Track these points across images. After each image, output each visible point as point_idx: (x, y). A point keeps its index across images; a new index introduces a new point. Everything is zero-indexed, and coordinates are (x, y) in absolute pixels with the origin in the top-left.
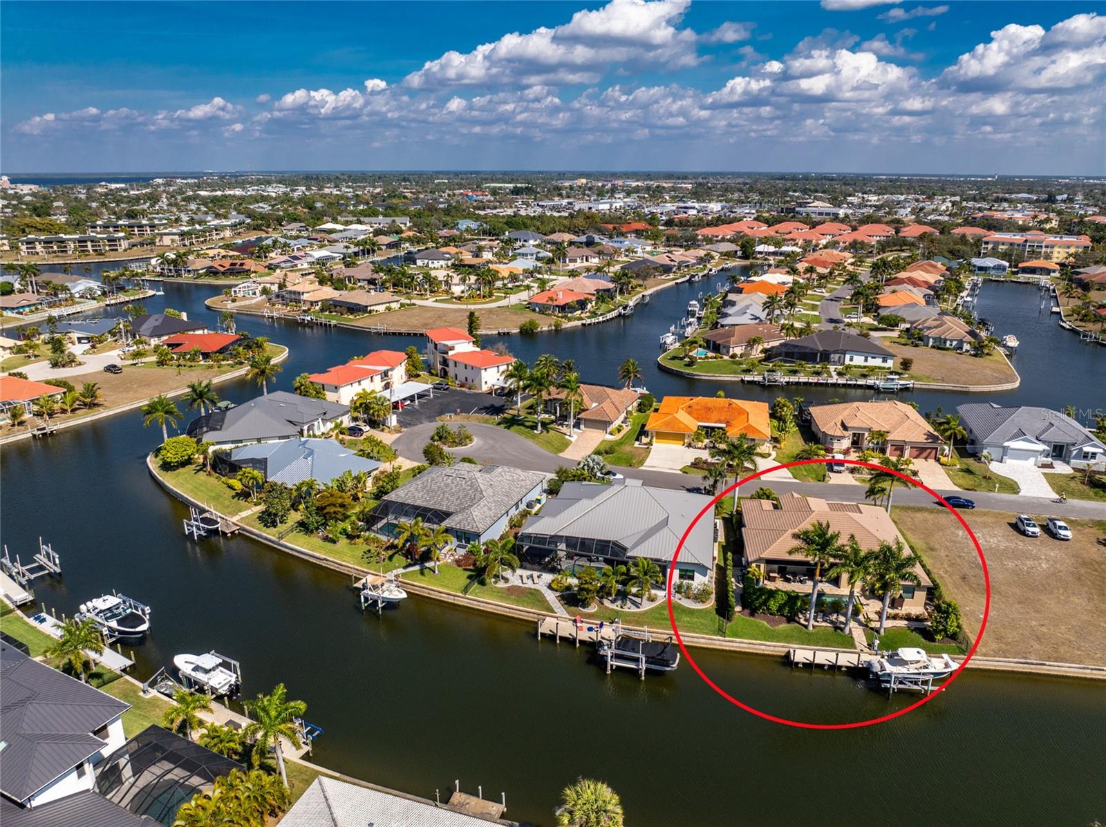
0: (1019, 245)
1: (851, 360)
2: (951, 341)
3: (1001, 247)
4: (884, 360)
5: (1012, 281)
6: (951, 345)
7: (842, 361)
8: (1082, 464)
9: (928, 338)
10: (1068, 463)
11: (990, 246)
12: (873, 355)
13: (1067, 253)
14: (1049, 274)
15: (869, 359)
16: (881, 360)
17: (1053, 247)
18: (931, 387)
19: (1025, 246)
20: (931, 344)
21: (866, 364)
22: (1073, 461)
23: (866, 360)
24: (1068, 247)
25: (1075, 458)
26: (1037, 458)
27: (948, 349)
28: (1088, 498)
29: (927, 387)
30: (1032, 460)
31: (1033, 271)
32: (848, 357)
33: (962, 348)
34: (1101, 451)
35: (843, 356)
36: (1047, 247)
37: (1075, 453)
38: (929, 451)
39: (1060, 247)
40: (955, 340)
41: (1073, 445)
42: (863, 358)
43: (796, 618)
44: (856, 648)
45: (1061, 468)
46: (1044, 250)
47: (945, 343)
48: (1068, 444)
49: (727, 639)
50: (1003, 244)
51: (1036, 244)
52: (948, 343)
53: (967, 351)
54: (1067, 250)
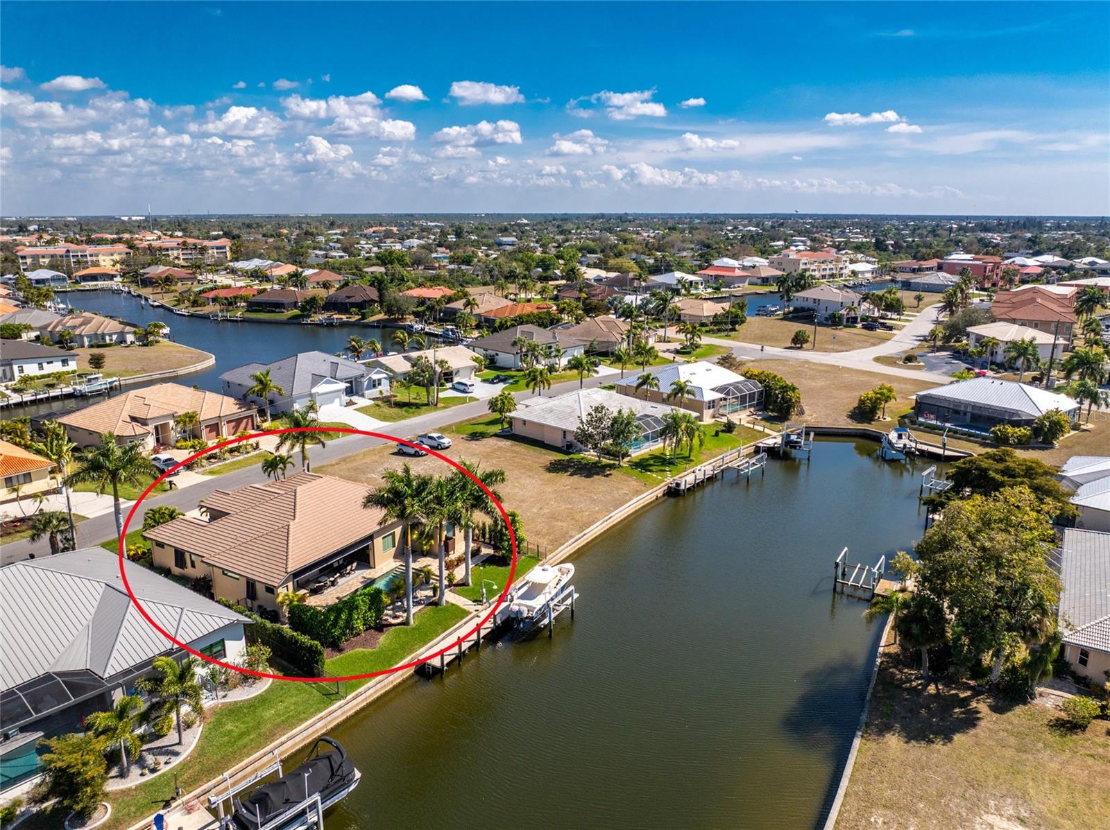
0: (61, 256)
1: (21, 371)
2: (110, 335)
3: (41, 260)
4: (65, 362)
5: (79, 290)
6: (111, 340)
7: (9, 375)
8: (374, 392)
9: (81, 336)
10: (363, 396)
11: (29, 261)
12: (49, 360)
13: (113, 260)
14: (112, 279)
15: (45, 365)
16: (60, 363)
17: (97, 256)
18: (137, 380)
19: (68, 256)
20: (86, 344)
21: (42, 373)
22: (367, 392)
23: (41, 368)
24: (112, 255)
25: (368, 388)
26: (340, 397)
27: (110, 345)
28: (404, 418)
29: (132, 381)
30: (337, 401)
31: (94, 278)
32: (15, 368)
33: (125, 342)
34: (385, 375)
35: (7, 368)
36: (91, 255)
37: (366, 383)
38: (245, 421)
39: (103, 255)
40: (115, 333)
41: (362, 376)
42: (36, 365)
43: (384, 622)
44: (469, 613)
45: (362, 402)
46: (89, 258)
47: (103, 339)
48: (356, 378)
49: (349, 697)
50: (43, 257)
51: (79, 254)
52: (107, 338)
53: (132, 343)
54: (112, 257)
